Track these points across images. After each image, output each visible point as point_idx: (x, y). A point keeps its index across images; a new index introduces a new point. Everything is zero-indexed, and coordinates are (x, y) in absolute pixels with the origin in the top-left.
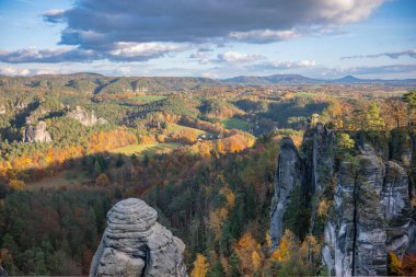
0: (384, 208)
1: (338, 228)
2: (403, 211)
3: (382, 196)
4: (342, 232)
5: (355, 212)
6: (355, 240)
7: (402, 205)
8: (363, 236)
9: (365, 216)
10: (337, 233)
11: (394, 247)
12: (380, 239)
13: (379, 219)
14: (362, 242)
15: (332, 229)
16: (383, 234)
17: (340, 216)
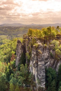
0: (44, 56)
1: (33, 62)
2: (48, 56)
3: (43, 53)
4: (34, 63)
5: (37, 57)
6: (37, 64)
7: (48, 55)
8: (39, 63)
9: (39, 58)
10: (33, 63)
11: (46, 65)
12: (43, 64)
13: (43, 59)
14: (39, 65)
15: (32, 62)
16: (44, 62)
17: (34, 59)
